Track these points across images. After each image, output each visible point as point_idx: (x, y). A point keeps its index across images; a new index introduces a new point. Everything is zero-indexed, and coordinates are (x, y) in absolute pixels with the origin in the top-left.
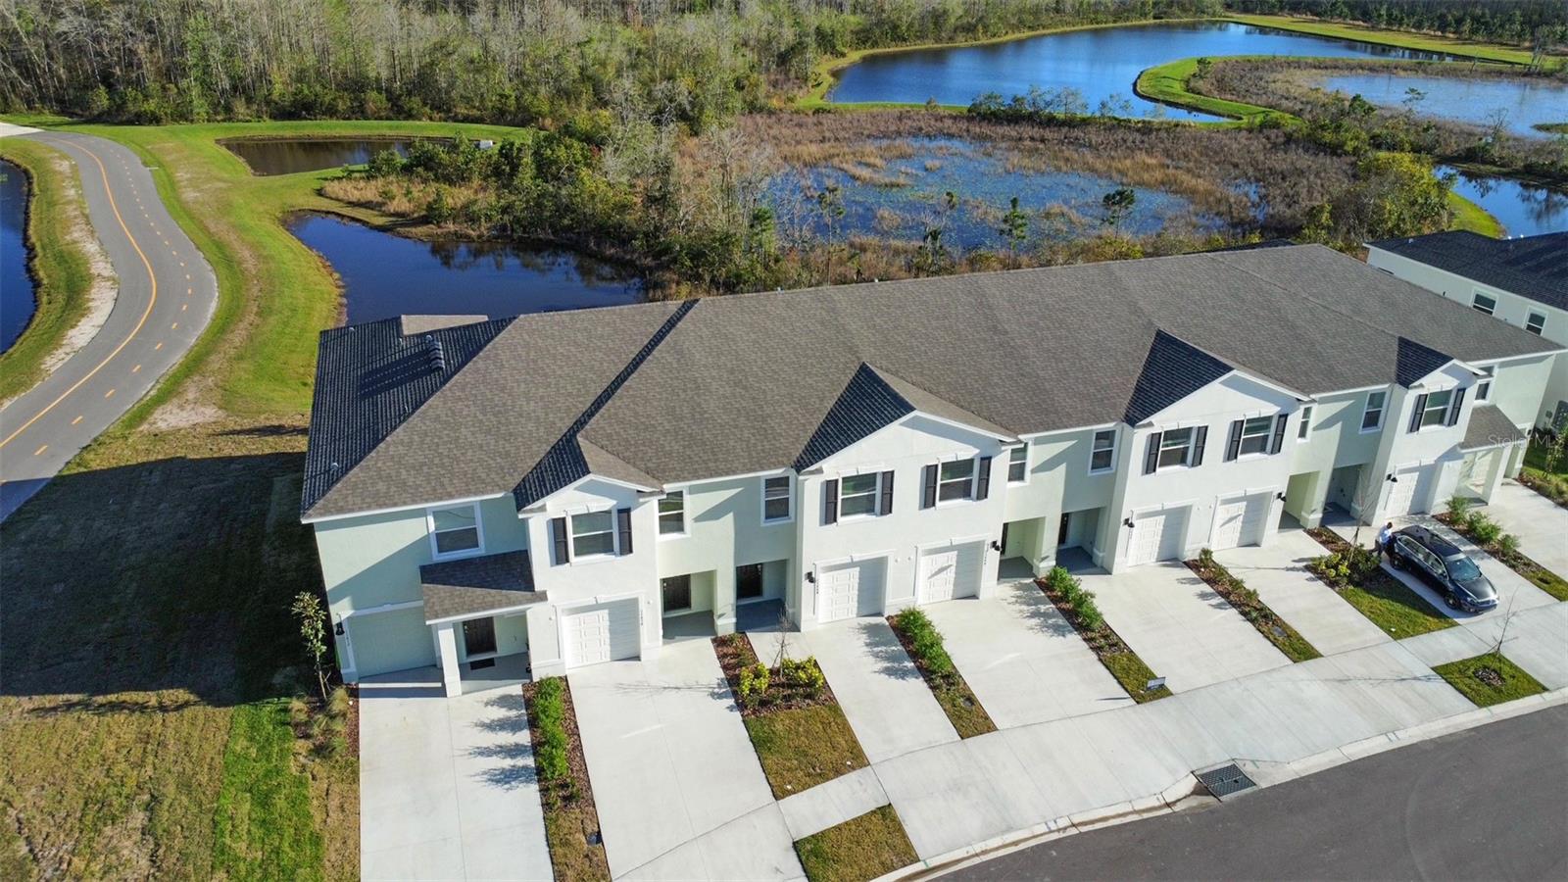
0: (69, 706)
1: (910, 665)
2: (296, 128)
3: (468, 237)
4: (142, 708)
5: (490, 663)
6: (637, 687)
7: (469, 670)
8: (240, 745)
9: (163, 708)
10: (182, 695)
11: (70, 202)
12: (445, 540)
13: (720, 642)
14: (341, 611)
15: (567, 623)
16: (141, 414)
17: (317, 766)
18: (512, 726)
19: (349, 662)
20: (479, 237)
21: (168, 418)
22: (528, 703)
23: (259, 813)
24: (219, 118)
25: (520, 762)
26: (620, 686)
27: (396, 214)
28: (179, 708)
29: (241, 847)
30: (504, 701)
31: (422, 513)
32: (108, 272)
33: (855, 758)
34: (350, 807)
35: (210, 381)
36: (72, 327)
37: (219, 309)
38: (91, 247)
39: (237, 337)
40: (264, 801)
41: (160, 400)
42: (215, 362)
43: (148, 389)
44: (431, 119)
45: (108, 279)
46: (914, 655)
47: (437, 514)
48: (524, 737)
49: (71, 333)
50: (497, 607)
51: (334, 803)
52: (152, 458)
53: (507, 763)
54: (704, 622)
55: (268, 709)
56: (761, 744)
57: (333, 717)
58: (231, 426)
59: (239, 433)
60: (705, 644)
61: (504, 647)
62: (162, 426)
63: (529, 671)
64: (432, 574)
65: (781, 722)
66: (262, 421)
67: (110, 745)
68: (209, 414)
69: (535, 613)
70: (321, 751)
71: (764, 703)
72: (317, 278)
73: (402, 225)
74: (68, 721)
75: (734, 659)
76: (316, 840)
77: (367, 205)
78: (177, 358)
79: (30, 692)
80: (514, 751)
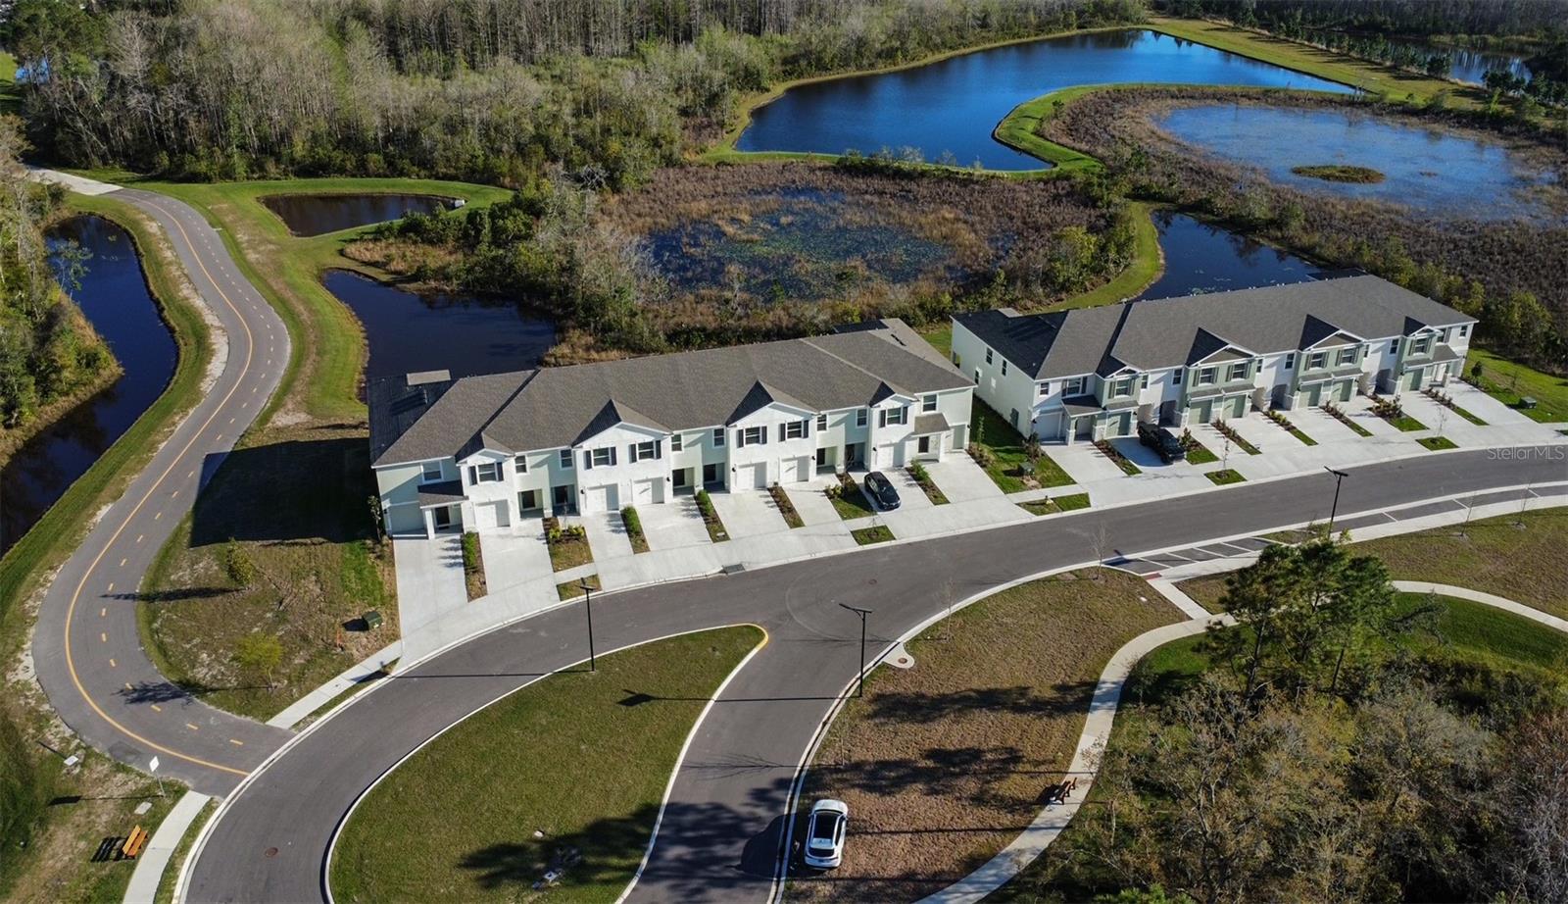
0: (275, 544)
1: (623, 528)
2: (316, 186)
3: (444, 291)
4: (306, 544)
5: (447, 527)
6: (507, 536)
7: (437, 530)
8: (348, 555)
9: (314, 544)
10: (321, 540)
11: (170, 263)
12: (428, 476)
13: (545, 520)
14: (386, 504)
15: (479, 510)
16: (265, 418)
17: (378, 562)
18: (456, 549)
19: (389, 526)
20: (452, 291)
21: (281, 419)
22: (462, 542)
23: (358, 576)
24: (255, 176)
25: (457, 561)
26: (500, 536)
27: (395, 272)
28: (321, 544)
29: (354, 585)
30: (452, 541)
31: (418, 464)
32: (217, 323)
33: (590, 559)
34: (392, 574)
35: (299, 398)
36: (209, 363)
37: (293, 349)
38: (199, 303)
39: (308, 369)
40: (359, 572)
41: (275, 408)
42: (299, 386)
43: (265, 402)
44: (419, 177)
45: (219, 328)
46: (626, 525)
47: (424, 465)
48: (460, 553)
49: (209, 367)
50: (449, 502)
51: (386, 573)
52: (280, 441)
53: (453, 561)
54: (539, 513)
55: (357, 544)
56: (552, 555)
57: (383, 546)
58: (317, 424)
59: (322, 428)
60: (539, 520)
61: (452, 521)
62: (279, 424)
63: (462, 530)
64: (422, 489)
65: (562, 548)
66: (333, 422)
67: (296, 556)
68: (302, 417)
69: (465, 506)
70: (379, 557)
71: (557, 542)
72: (349, 326)
73: (401, 282)
74: (276, 549)
75: (549, 525)
76: (381, 584)
77: (375, 264)
78: (276, 383)
79: (257, 540)
80: (457, 557)
